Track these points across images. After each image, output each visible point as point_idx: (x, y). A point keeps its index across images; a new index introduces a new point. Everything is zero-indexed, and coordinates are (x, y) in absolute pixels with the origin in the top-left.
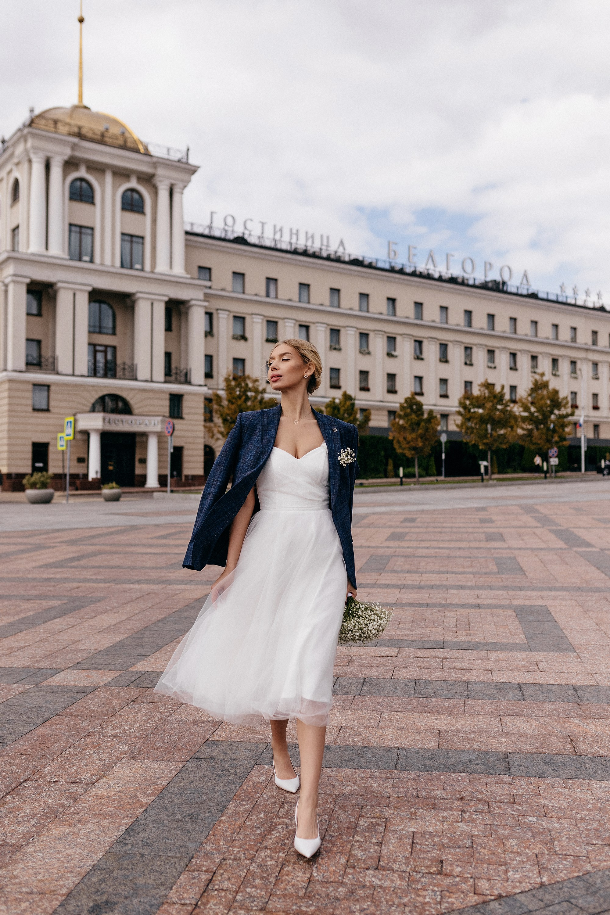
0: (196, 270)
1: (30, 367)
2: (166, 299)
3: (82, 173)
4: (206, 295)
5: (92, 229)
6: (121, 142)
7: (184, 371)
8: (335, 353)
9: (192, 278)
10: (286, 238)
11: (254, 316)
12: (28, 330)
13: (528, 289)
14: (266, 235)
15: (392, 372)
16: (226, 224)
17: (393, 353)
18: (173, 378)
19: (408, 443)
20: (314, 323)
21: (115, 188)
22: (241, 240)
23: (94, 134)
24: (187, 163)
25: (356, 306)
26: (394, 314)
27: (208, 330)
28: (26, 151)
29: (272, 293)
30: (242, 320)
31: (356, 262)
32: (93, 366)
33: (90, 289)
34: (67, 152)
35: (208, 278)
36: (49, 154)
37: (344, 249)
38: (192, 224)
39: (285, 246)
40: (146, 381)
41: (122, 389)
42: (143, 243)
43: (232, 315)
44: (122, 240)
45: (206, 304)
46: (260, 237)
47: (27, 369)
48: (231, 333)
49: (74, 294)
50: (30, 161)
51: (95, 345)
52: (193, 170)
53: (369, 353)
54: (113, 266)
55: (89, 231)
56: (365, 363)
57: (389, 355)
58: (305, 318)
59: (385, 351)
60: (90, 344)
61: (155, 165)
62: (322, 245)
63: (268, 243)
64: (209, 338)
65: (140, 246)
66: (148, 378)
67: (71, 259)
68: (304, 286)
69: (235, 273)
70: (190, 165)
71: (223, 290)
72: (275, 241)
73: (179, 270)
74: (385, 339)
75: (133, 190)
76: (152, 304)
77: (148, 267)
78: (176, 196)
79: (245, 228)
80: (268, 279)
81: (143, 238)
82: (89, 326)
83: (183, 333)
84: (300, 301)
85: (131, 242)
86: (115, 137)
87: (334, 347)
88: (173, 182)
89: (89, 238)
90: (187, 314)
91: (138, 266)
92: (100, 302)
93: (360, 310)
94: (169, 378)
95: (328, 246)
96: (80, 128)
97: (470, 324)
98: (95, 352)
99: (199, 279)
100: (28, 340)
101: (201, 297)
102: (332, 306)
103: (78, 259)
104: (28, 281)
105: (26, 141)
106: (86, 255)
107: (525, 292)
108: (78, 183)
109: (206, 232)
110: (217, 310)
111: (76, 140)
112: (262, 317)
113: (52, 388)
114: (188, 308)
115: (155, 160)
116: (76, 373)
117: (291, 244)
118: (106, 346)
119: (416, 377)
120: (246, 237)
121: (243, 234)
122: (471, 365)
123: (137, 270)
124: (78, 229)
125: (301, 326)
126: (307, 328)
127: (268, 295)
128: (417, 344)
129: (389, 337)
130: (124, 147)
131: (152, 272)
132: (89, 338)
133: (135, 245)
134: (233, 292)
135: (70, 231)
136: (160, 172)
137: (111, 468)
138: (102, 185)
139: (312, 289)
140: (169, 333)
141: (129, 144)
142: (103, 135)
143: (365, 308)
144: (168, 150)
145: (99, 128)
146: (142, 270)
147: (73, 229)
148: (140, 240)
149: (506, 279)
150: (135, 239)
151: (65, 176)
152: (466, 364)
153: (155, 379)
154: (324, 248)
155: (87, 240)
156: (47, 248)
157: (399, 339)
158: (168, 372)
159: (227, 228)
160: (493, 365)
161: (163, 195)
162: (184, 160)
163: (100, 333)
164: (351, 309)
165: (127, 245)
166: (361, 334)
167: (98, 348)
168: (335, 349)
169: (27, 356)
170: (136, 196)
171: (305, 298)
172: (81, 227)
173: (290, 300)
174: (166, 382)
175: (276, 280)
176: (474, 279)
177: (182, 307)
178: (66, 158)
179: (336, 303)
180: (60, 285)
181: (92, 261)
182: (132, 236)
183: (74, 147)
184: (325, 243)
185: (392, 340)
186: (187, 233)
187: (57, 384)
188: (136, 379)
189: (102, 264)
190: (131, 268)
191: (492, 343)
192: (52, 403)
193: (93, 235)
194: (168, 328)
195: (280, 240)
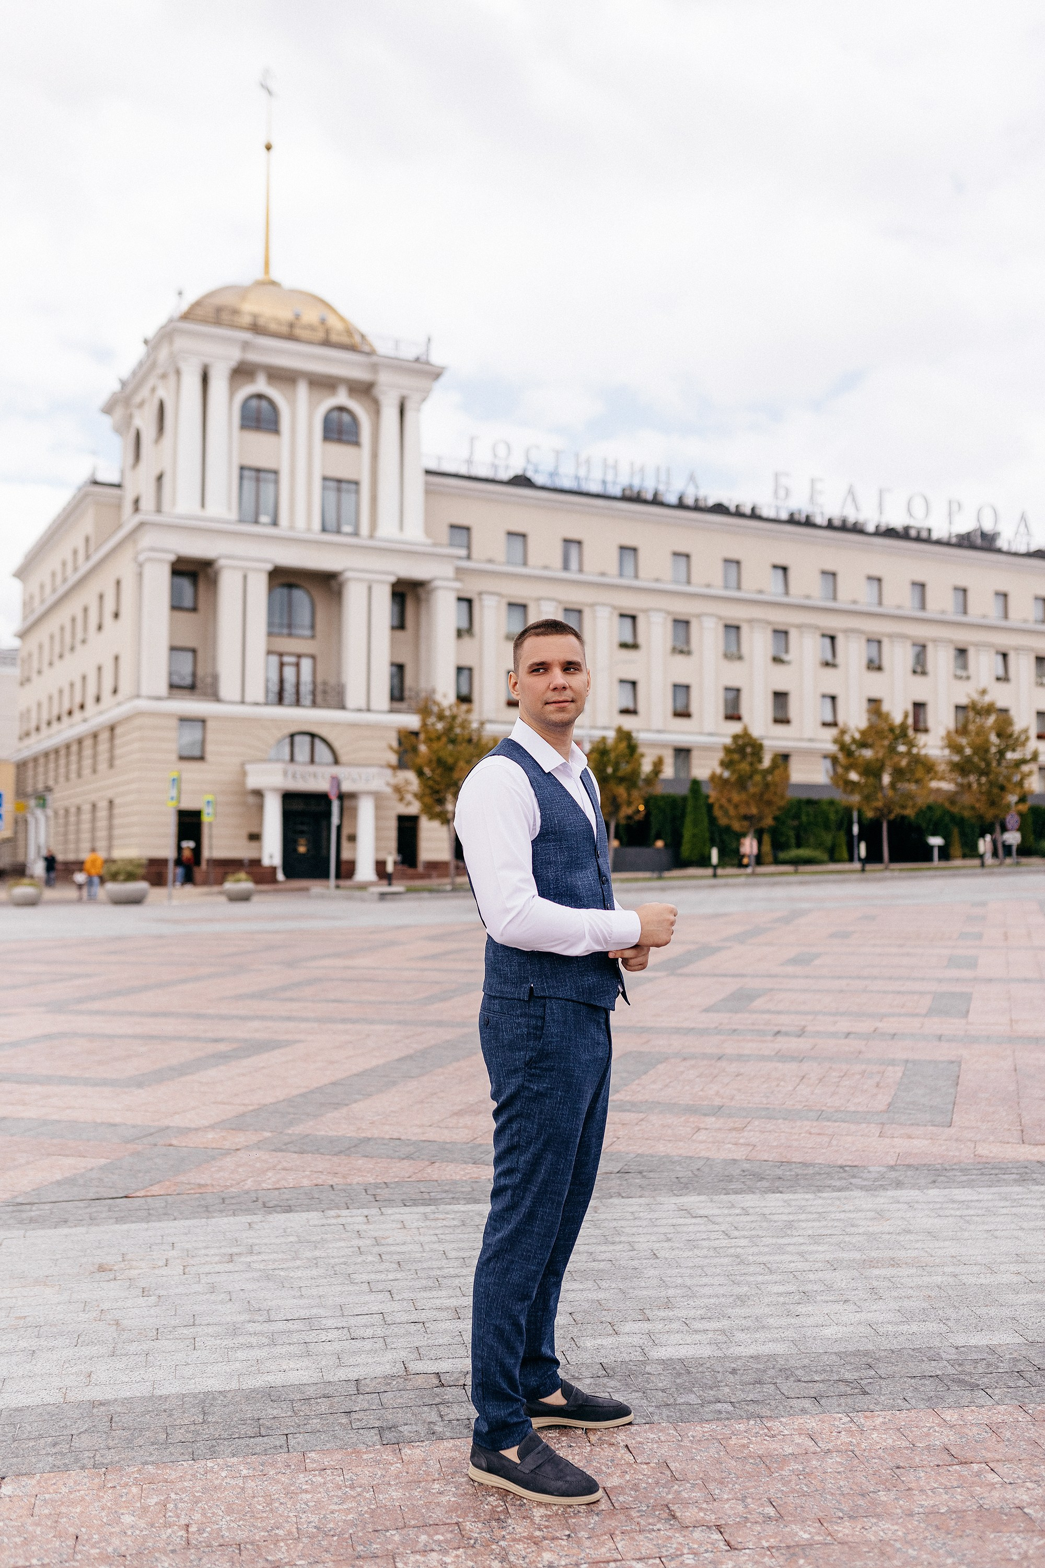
0: (445, 530)
1: (175, 691)
2: (393, 579)
3: (261, 385)
4: (458, 570)
5: (276, 472)
6: (321, 335)
7: (423, 695)
8: (680, 658)
9: (435, 545)
10: (597, 474)
11: (542, 602)
12: (172, 632)
13: (1028, 544)
14: (562, 470)
15: (781, 688)
16: (495, 456)
17: (786, 657)
18: (403, 705)
19: (736, 806)
20: (646, 611)
21: (312, 408)
22: (521, 481)
23: (279, 323)
24: (428, 363)
25: (718, 579)
26: (787, 592)
27: (464, 625)
28: (173, 357)
29: (574, 565)
30: (521, 609)
31: (719, 509)
32: (275, 688)
33: (270, 567)
34: (235, 355)
35: (465, 542)
36: (207, 360)
37: (697, 487)
38: (439, 459)
39: (595, 488)
40: (360, 710)
41: (322, 723)
42: (357, 492)
43: (504, 602)
44: (324, 488)
45: (458, 585)
46: (552, 475)
47: (170, 694)
48: (503, 631)
49: (245, 578)
50: (178, 372)
51: (281, 655)
52: (436, 374)
53: (740, 658)
54: (309, 529)
55: (271, 476)
56: (734, 675)
57: (777, 660)
58: (629, 602)
59: (770, 654)
60: (269, 652)
61: (374, 367)
62: (658, 481)
63: (567, 484)
64: (466, 640)
65: (353, 496)
66: (364, 706)
67: (241, 521)
68: (630, 551)
69: (510, 534)
70: (431, 365)
71: (490, 561)
72: (577, 478)
73: (415, 533)
74: (769, 634)
75: (341, 409)
76: (370, 589)
77: (365, 530)
78: (409, 415)
79: (528, 461)
80: (567, 541)
81: (357, 483)
82: (270, 624)
83: (423, 631)
84: (621, 575)
85: (339, 490)
86: (311, 328)
87: (680, 648)
88: (405, 392)
89: (271, 487)
90: (428, 600)
91: (347, 529)
92: (290, 586)
93: (726, 587)
94: (397, 705)
95: (668, 483)
96: (255, 316)
97: (923, 606)
98: (282, 665)
99: (452, 545)
100: (173, 649)
101: (450, 573)
102: (676, 581)
103: (254, 520)
104: (172, 557)
105: (171, 342)
106: (266, 514)
107: (1023, 549)
108: (254, 403)
109: (463, 471)
110: (480, 594)
111: (247, 336)
112: (554, 604)
113: (210, 724)
114: (430, 592)
115: (374, 359)
116: (248, 698)
117: (604, 482)
118: (299, 656)
119: (824, 696)
120: (530, 474)
121: (525, 470)
122: (924, 673)
123: (347, 534)
124: (253, 474)
125: (622, 616)
126: (634, 618)
127: (566, 567)
128: (828, 641)
129: (776, 631)
130: (326, 343)
131: (371, 536)
132: (269, 643)
133: (344, 496)
134: (508, 562)
135: (241, 478)
136: (384, 379)
137: (302, 849)
138: (292, 403)
139: (642, 554)
140: (399, 634)
141: (334, 338)
142: (291, 326)
143: (733, 582)
144: (397, 343)
145: (286, 314)
146: (356, 534)
147: (247, 473)
148: (353, 487)
149: (988, 527)
150: (344, 486)
151: (232, 392)
152: (915, 672)
153: (374, 706)
154: (662, 488)
155: (267, 490)
156: (203, 505)
157: (793, 635)
158: (398, 695)
159: (497, 462)
160: (964, 674)
161: (390, 414)
162: (423, 358)
163: (290, 635)
164: (708, 586)
165: (332, 496)
166: (727, 626)
167: (286, 659)
168: (681, 652)
169: (170, 674)
170: (346, 418)
171: (629, 569)
172: (258, 470)
173: (603, 574)
174: (392, 711)
175: (579, 543)
176: (929, 530)
177: (421, 591)
178: (233, 364)
179: (683, 577)
180: (222, 562)
181: (275, 523)
182: (339, 481)
183: (246, 346)
184: (663, 477)
185: (782, 634)
186: (428, 472)
187: (217, 718)
188: (343, 707)
189: (292, 527)
190: (338, 532)
191: (963, 637)
192: (210, 748)
193: (277, 482)
194: (400, 625)
195: (587, 479)
